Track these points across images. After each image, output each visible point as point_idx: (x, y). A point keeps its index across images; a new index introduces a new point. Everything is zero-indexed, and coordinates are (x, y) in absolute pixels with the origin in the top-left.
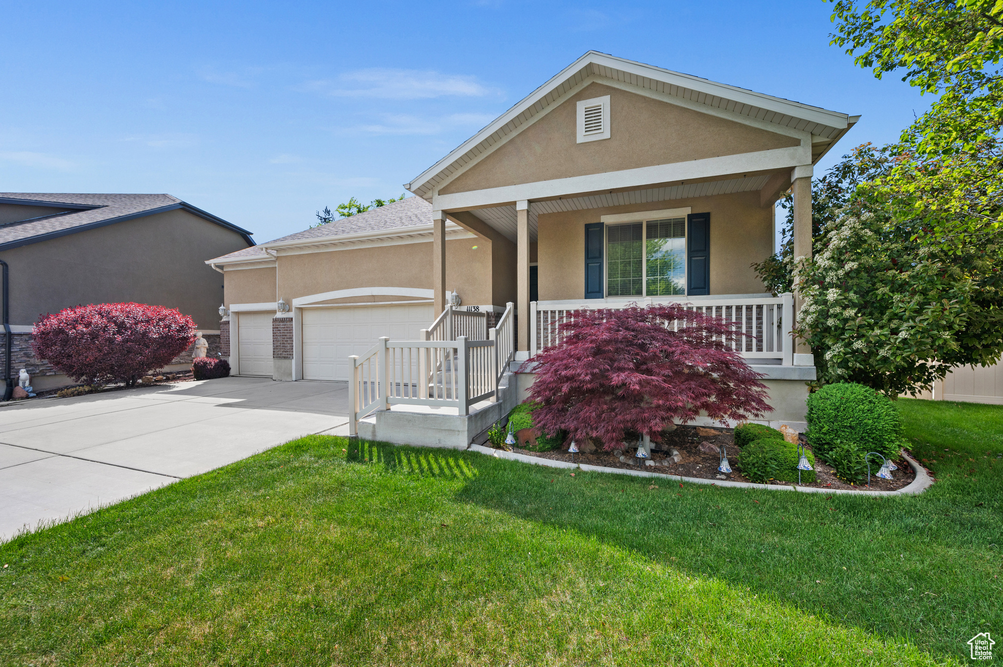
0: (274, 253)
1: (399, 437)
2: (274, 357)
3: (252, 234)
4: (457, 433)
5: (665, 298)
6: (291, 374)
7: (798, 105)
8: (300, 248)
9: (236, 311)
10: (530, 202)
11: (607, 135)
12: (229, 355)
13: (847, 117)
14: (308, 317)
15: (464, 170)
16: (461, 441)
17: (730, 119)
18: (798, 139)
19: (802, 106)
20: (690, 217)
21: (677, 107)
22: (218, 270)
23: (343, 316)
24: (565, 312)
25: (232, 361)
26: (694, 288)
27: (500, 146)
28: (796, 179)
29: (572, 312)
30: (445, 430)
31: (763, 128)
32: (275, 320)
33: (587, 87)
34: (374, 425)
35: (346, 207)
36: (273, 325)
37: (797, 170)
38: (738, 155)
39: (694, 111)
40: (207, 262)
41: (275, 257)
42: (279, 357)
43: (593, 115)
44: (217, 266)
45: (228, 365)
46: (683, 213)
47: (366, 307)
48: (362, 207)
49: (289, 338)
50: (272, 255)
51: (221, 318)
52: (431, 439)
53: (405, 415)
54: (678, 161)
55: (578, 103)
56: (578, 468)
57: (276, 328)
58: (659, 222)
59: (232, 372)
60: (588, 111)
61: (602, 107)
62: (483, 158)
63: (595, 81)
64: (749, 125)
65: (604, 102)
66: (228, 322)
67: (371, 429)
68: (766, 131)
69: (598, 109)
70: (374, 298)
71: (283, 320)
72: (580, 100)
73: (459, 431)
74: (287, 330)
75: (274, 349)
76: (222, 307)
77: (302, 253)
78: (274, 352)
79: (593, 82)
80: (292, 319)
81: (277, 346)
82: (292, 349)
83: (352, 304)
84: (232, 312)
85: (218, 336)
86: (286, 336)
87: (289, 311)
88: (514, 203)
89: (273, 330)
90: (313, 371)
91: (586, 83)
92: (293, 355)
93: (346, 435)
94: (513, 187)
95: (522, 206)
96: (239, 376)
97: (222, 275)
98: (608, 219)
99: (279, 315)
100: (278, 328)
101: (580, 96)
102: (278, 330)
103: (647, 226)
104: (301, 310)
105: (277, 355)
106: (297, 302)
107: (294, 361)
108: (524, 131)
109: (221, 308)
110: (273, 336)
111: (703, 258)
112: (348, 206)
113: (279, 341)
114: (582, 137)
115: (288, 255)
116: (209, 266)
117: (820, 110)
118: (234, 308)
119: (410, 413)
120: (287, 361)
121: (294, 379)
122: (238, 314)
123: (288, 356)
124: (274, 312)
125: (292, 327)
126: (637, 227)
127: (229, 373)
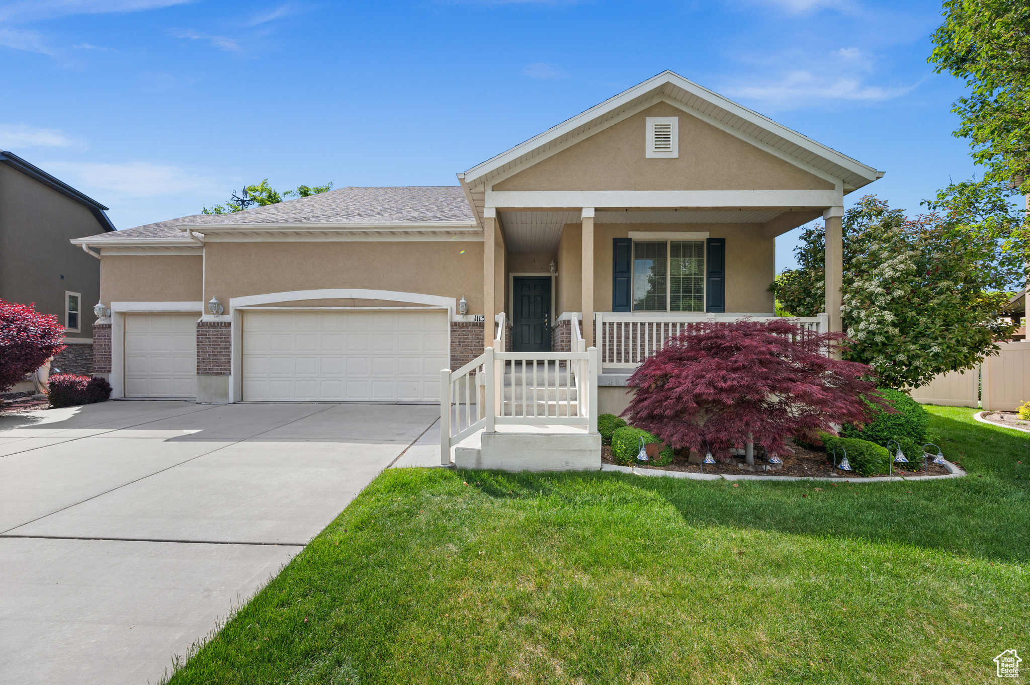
0: (200, 236)
1: (515, 462)
2: (198, 373)
3: (107, 209)
4: (588, 453)
5: (686, 314)
6: (226, 395)
7: (841, 155)
8: (243, 234)
9: (125, 311)
10: (596, 210)
11: (675, 155)
12: (110, 371)
13: (874, 171)
14: (252, 323)
15: (524, 168)
16: (593, 461)
17: (782, 158)
18: (832, 184)
19: (845, 157)
20: (709, 240)
21: (738, 139)
22: (92, 253)
23: (307, 322)
24: (686, 324)
25: (114, 380)
26: (712, 306)
27: (565, 148)
28: (831, 218)
29: (694, 324)
30: (574, 450)
31: (807, 170)
32: (201, 325)
33: (657, 104)
34: (479, 451)
35: (257, 190)
36: (198, 331)
37: (832, 209)
38: (788, 191)
39: (752, 146)
40: (73, 241)
41: (202, 242)
42: (208, 373)
43: (662, 133)
44: (90, 248)
45: (108, 384)
46: (702, 236)
47: (340, 312)
48: (273, 192)
49: (224, 348)
50: (199, 240)
51: (96, 318)
52: (556, 462)
53: (523, 437)
54: (739, 189)
55: (648, 119)
56: (723, 479)
57: (203, 335)
58: (693, 243)
59: (114, 394)
60: (658, 128)
61: (671, 127)
62: (546, 158)
63: (664, 100)
64: (797, 165)
65: (673, 122)
66: (110, 326)
67: (474, 456)
68: (809, 173)
69: (667, 128)
70: (353, 302)
71: (214, 325)
72: (649, 116)
73: (591, 451)
74: (221, 338)
75: (198, 362)
76: (99, 305)
77: (246, 240)
78: (198, 366)
79: (662, 101)
80: (229, 324)
81: (204, 359)
82: (230, 362)
83: (323, 308)
84: (116, 312)
85: (90, 346)
86: (219, 345)
87: (223, 314)
88: (580, 210)
89: (198, 338)
90: (257, 390)
91: (656, 101)
92: (230, 370)
93: (436, 465)
94: (580, 192)
95: (588, 214)
96: (124, 399)
97: (98, 261)
98: (636, 236)
99: (207, 318)
100: (206, 335)
101: (649, 112)
102: (206, 338)
103: (672, 246)
104: (241, 312)
105: (202, 370)
106: (236, 303)
107: (231, 379)
108: (592, 136)
109: (97, 306)
110: (198, 345)
111: (720, 279)
112: (259, 189)
113: (207, 352)
114: (651, 151)
115: (223, 241)
116: (79, 249)
117: (857, 162)
118: (117, 306)
119: (528, 434)
120: (220, 379)
121: (231, 400)
122: (124, 315)
123: (223, 370)
124: (199, 314)
125: (230, 335)
126: (662, 245)
127: (109, 396)
